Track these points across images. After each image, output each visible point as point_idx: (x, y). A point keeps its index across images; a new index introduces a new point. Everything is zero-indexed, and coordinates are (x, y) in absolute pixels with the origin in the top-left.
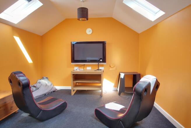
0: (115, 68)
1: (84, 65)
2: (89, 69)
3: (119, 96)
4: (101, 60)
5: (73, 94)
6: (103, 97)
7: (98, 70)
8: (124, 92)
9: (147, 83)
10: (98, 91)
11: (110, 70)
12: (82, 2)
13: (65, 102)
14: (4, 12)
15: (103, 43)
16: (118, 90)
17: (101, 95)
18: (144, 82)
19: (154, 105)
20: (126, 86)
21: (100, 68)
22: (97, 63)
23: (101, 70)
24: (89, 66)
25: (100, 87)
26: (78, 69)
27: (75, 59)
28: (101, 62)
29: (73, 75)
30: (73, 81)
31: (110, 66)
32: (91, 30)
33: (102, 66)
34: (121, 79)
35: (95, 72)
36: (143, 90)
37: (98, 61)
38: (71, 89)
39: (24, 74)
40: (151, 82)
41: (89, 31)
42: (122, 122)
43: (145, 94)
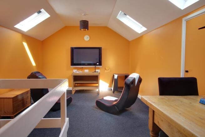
0: (109, 70)
1: (82, 68)
2: (87, 71)
3: (113, 94)
4: (98, 64)
5: (73, 93)
6: (99, 95)
7: (95, 72)
8: (117, 91)
9: (133, 79)
10: (95, 91)
11: (105, 72)
12: (83, 15)
13: (71, 97)
14: (20, 23)
15: (100, 49)
16: (112, 89)
17: (98, 93)
18: (131, 78)
19: (138, 96)
20: (119, 86)
21: (97, 70)
22: (94, 66)
23: (97, 72)
24: (86, 68)
25: (97, 87)
26: (77, 71)
27: (75, 62)
28: (97, 65)
29: (74, 76)
30: (74, 81)
31: (105, 69)
32: (88, 37)
33: (98, 68)
34: (115, 79)
35: (93, 73)
36: (130, 83)
37: (95, 64)
38: (72, 89)
39: (42, 74)
40: (136, 78)
41: (87, 38)
42: (117, 106)
43: (132, 86)
